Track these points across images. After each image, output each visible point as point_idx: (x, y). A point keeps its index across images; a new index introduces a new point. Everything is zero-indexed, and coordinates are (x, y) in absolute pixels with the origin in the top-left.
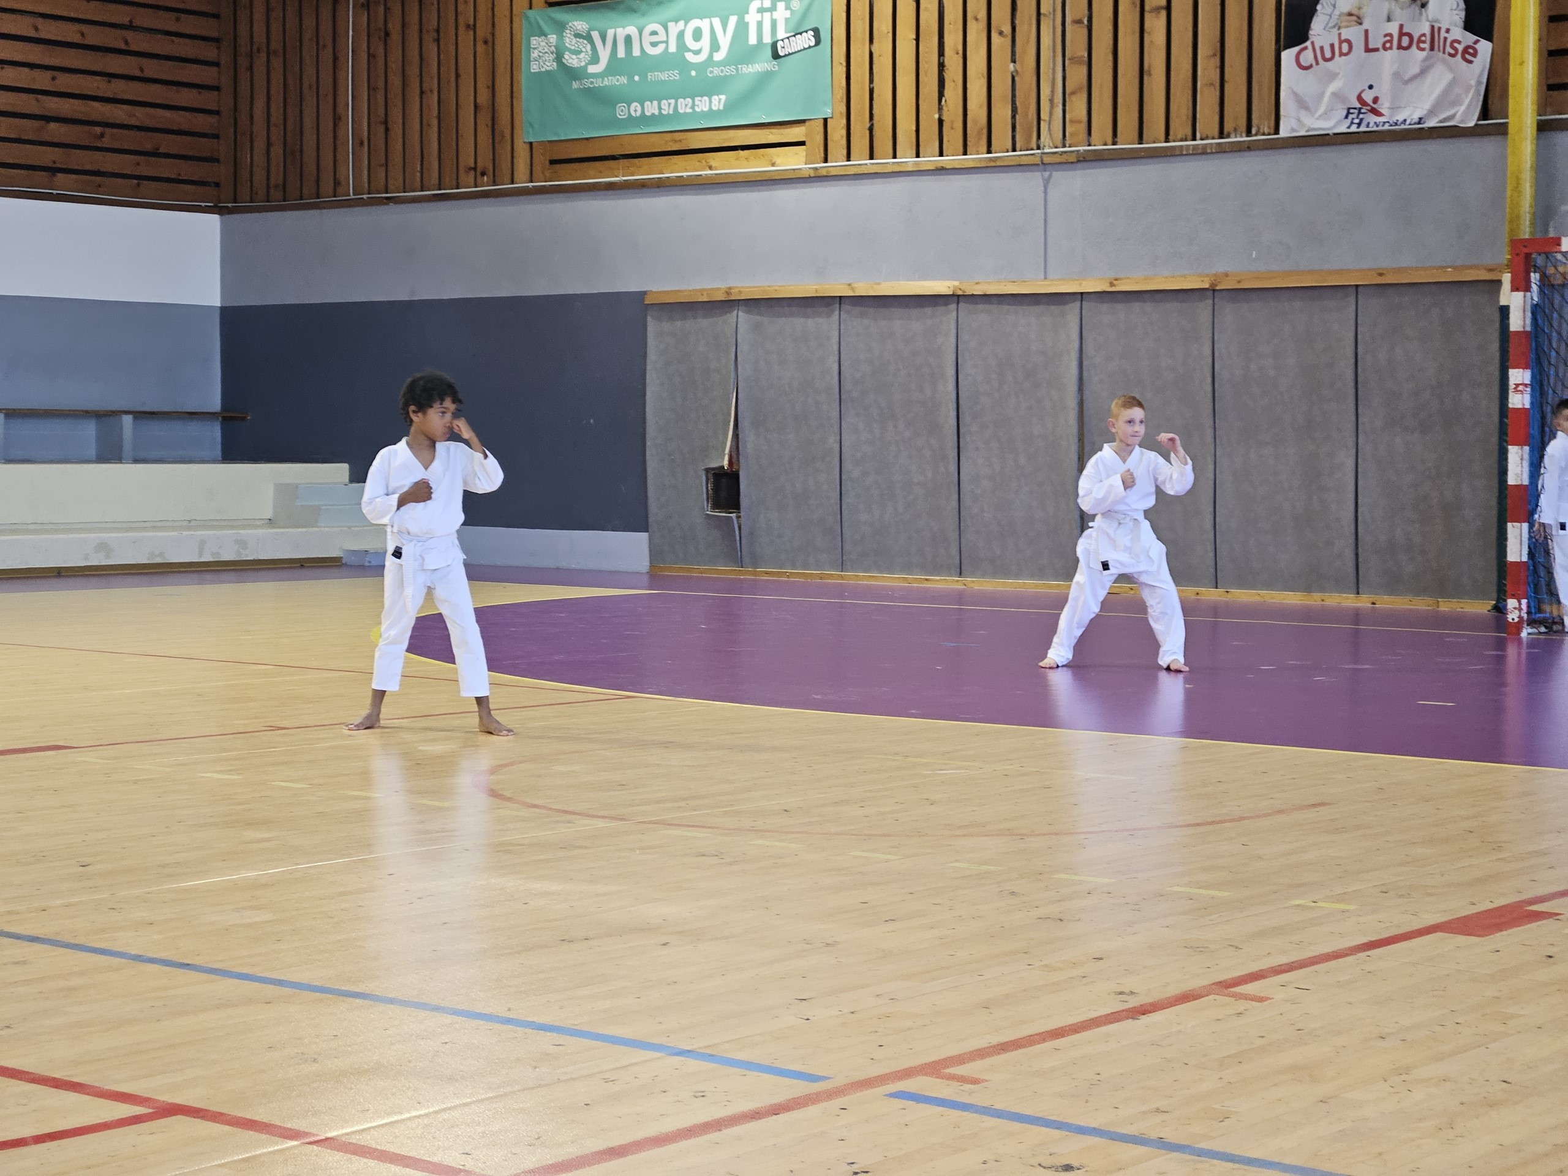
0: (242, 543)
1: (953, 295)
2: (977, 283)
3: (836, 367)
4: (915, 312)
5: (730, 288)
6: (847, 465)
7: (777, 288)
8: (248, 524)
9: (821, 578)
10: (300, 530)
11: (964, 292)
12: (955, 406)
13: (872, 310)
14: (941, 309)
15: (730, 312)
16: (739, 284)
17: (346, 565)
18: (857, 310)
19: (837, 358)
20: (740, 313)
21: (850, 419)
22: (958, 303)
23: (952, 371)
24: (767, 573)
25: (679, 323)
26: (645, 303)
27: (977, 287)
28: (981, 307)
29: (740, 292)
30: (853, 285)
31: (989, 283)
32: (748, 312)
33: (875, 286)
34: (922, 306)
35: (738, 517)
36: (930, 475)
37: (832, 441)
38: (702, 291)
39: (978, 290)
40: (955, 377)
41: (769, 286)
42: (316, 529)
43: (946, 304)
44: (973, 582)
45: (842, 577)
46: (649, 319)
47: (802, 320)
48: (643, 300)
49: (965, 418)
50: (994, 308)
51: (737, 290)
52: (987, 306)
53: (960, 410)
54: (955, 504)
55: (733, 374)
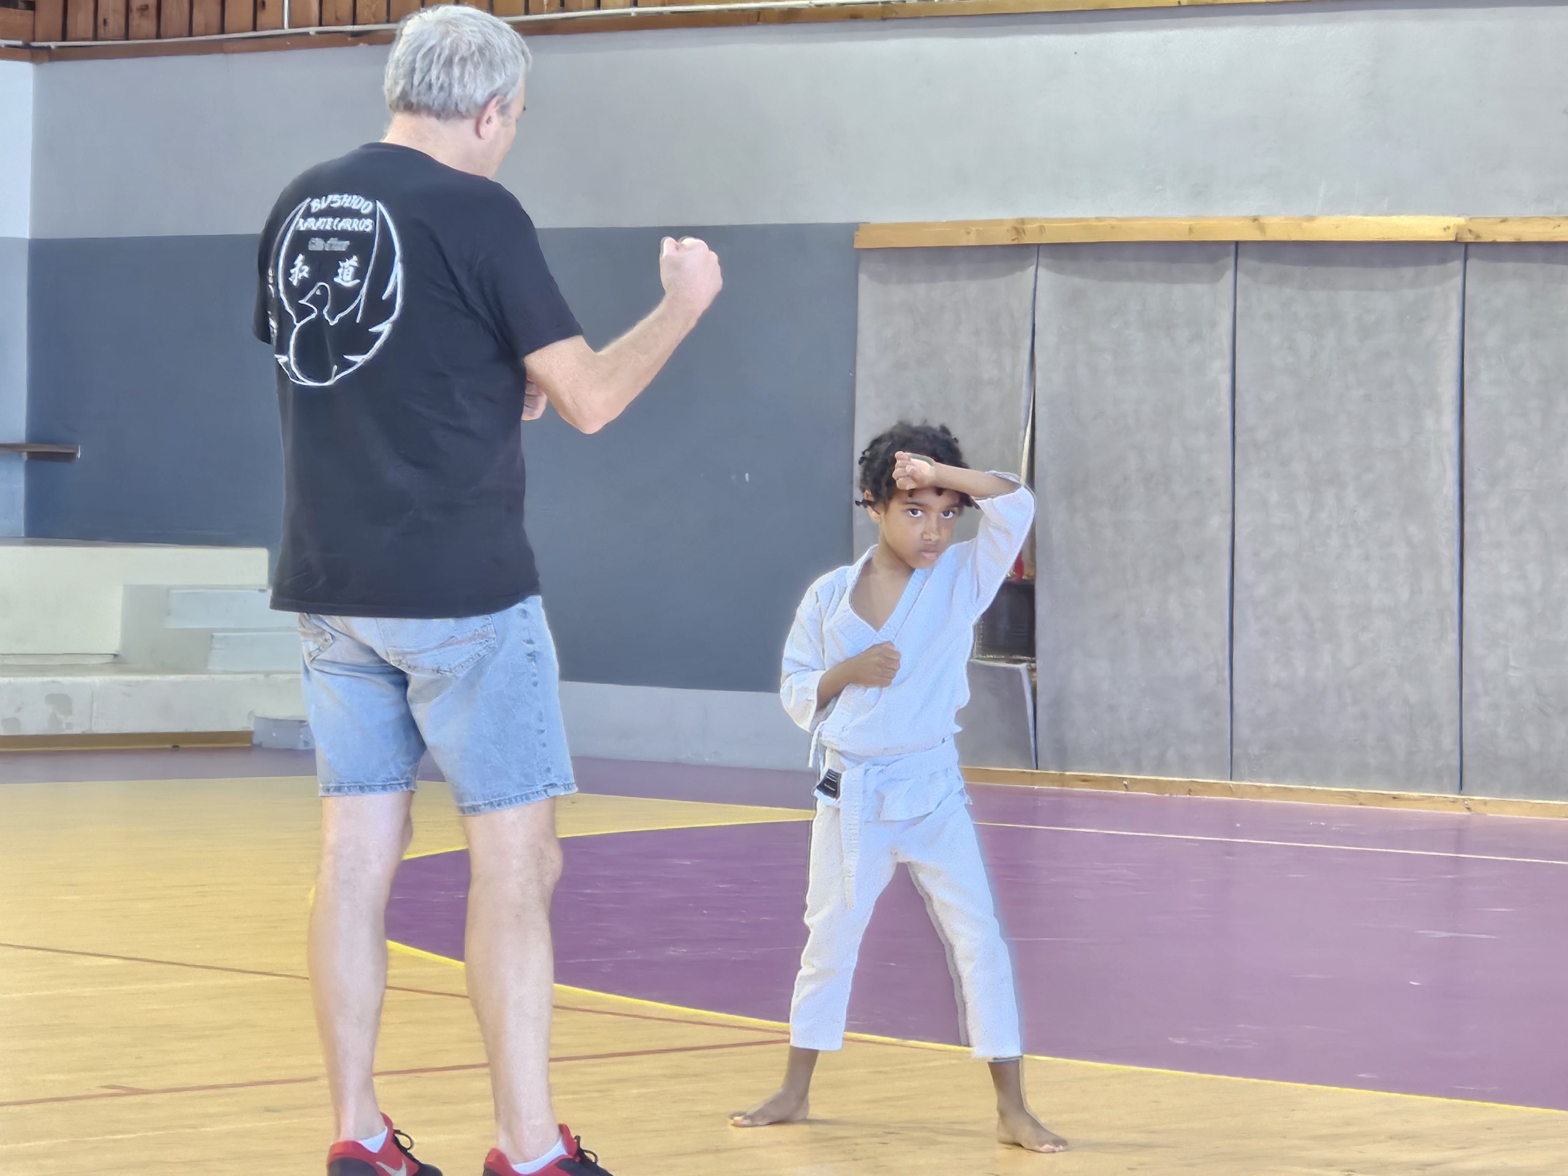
0: (61, 701)
1: (1456, 243)
2: (1504, 220)
3: (1226, 379)
4: (1383, 276)
5: (1023, 221)
6: (1244, 573)
7: (1114, 223)
8: (75, 663)
9: (1190, 792)
10: (173, 678)
11: (1478, 237)
12: (1455, 460)
13: (1297, 271)
14: (1432, 270)
15: (1023, 268)
16: (1040, 214)
17: (260, 746)
18: (1269, 269)
19: (1228, 362)
20: (1042, 272)
21: (1251, 482)
22: (1466, 260)
23: (1448, 392)
24: (1085, 780)
25: (921, 289)
26: (856, 246)
27: (1502, 227)
28: (1509, 267)
29: (1042, 229)
30: (1262, 221)
31: (1526, 220)
32: (1060, 270)
33: (1305, 224)
34: (1396, 264)
35: (1032, 670)
36: (1405, 594)
37: (1217, 522)
38: (966, 225)
39: (1505, 233)
40: (1457, 403)
41: (1098, 219)
42: (205, 677)
43: (1443, 261)
44: (1485, 803)
45: (1230, 790)
46: (863, 278)
47: (1159, 288)
48: (852, 241)
49: (1476, 484)
50: (1536, 269)
51: (1036, 225)
52: (1520, 266)
53: (1466, 469)
54: (1451, 650)
55: (1025, 391)
